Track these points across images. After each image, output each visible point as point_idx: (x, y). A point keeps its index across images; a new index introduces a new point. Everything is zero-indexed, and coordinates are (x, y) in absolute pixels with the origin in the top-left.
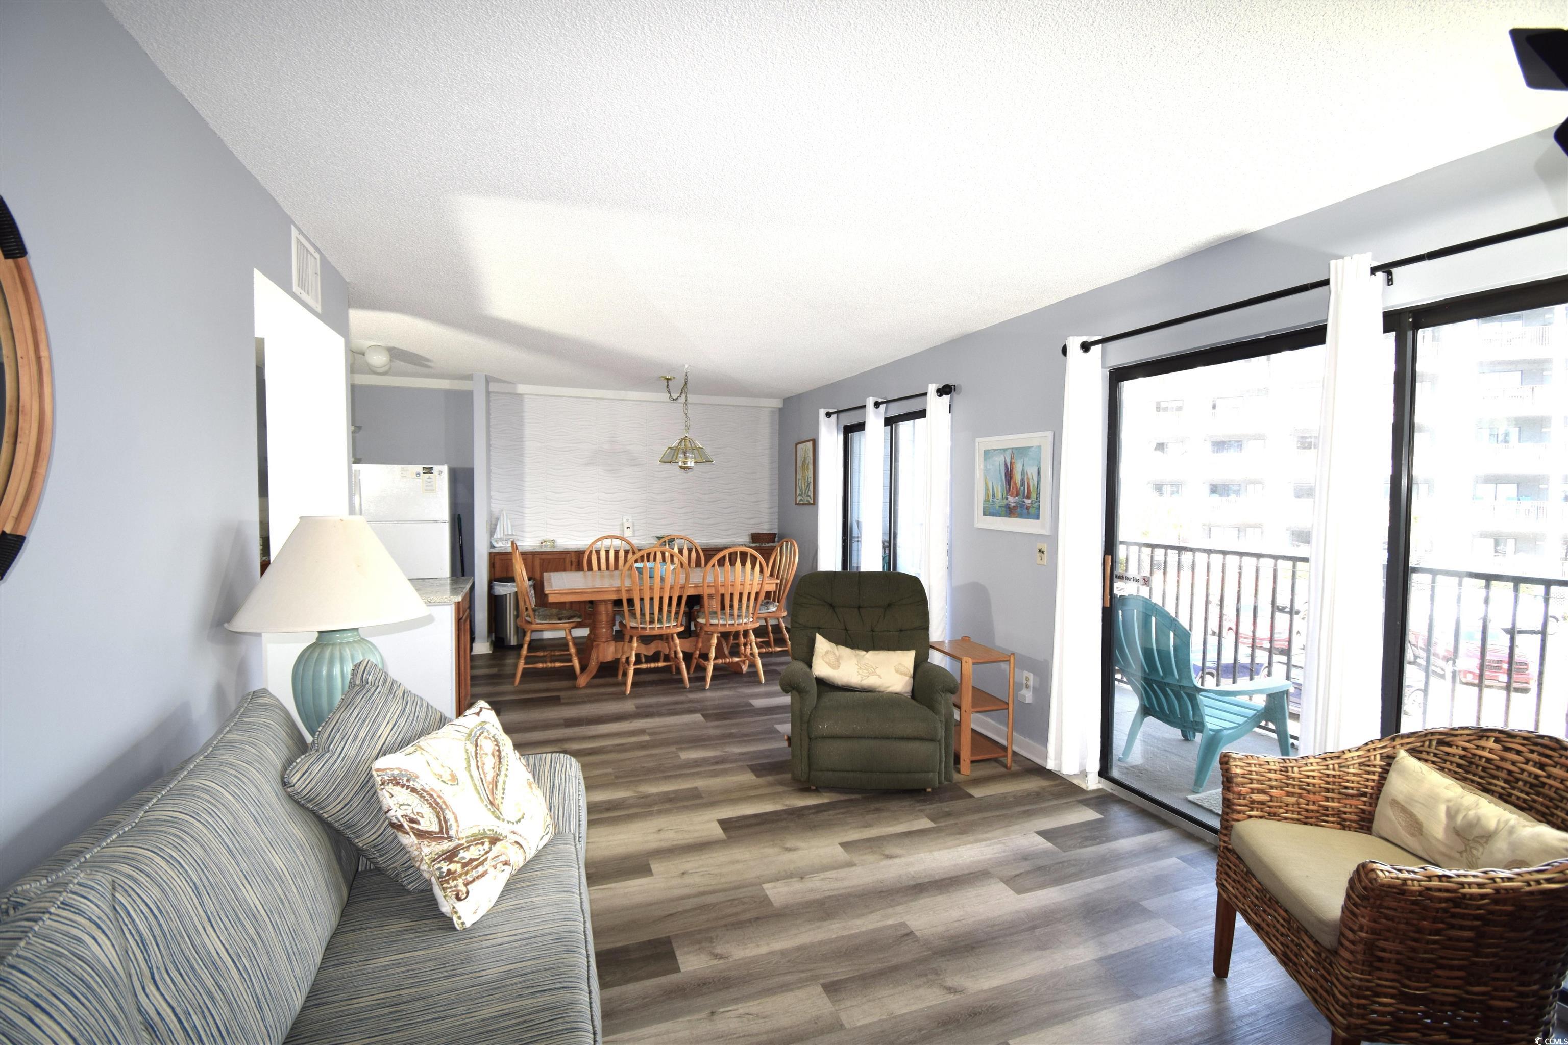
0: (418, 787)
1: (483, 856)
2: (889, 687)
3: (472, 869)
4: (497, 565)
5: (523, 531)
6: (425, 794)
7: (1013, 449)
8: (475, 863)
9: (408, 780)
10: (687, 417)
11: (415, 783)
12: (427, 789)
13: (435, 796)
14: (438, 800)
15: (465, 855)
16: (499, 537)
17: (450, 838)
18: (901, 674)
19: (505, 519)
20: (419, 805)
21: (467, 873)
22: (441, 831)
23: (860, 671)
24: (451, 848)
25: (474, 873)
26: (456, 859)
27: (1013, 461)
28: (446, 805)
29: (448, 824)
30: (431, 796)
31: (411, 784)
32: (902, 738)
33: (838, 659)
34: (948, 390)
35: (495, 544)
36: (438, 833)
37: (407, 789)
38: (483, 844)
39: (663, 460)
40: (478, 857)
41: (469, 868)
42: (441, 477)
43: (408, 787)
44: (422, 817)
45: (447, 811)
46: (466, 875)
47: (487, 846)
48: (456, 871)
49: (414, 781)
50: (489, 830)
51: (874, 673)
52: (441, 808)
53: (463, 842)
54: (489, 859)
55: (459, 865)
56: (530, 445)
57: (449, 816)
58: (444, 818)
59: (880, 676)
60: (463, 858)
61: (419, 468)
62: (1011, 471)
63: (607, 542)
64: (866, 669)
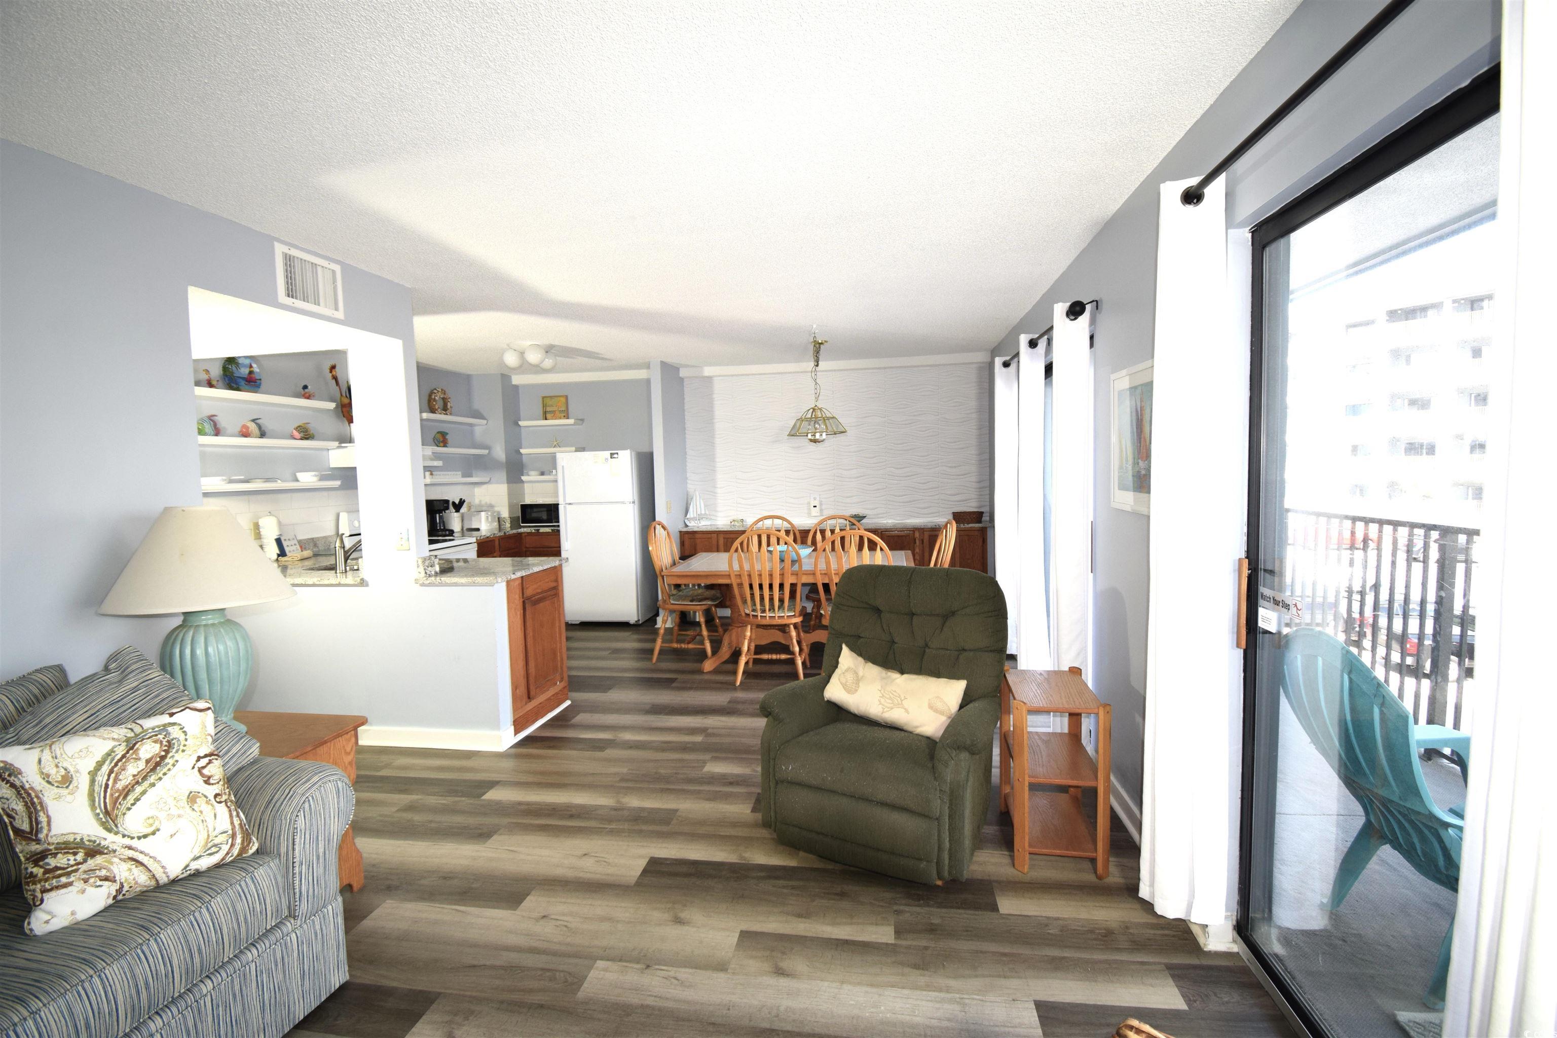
0: (18, 783)
1: (72, 866)
2: (917, 727)
3: (54, 877)
4: (687, 543)
5: (716, 511)
6: (23, 792)
7: (1142, 385)
8: (59, 872)
9: (10, 775)
10: (816, 383)
11: (16, 779)
12: (27, 786)
13: (33, 794)
14: (35, 800)
15: (52, 862)
16: (692, 516)
17: (38, 841)
18: (936, 711)
19: (698, 498)
20: (15, 802)
21: (46, 880)
22: (31, 833)
23: (882, 700)
24: (38, 851)
25: (54, 882)
26: (41, 863)
27: (1143, 404)
28: (42, 806)
29: (40, 826)
30: (29, 795)
31: (12, 779)
32: (884, 804)
33: (858, 680)
34: (1078, 309)
35: (688, 523)
36: (28, 833)
37: (6, 783)
38: (75, 854)
39: (793, 433)
40: (66, 866)
41: (50, 875)
42: (626, 460)
43: (8, 782)
44: (16, 814)
45: (41, 814)
46: (45, 882)
47: (80, 857)
48: (37, 875)
49: (16, 776)
50: (89, 841)
51: (900, 705)
52: (35, 809)
53: (52, 847)
54: (80, 871)
55: (42, 870)
56: (720, 426)
57: (43, 818)
58: (36, 819)
59: (907, 711)
60: (48, 864)
61: (607, 454)
62: (1142, 420)
63: (768, 523)
64: (890, 698)
